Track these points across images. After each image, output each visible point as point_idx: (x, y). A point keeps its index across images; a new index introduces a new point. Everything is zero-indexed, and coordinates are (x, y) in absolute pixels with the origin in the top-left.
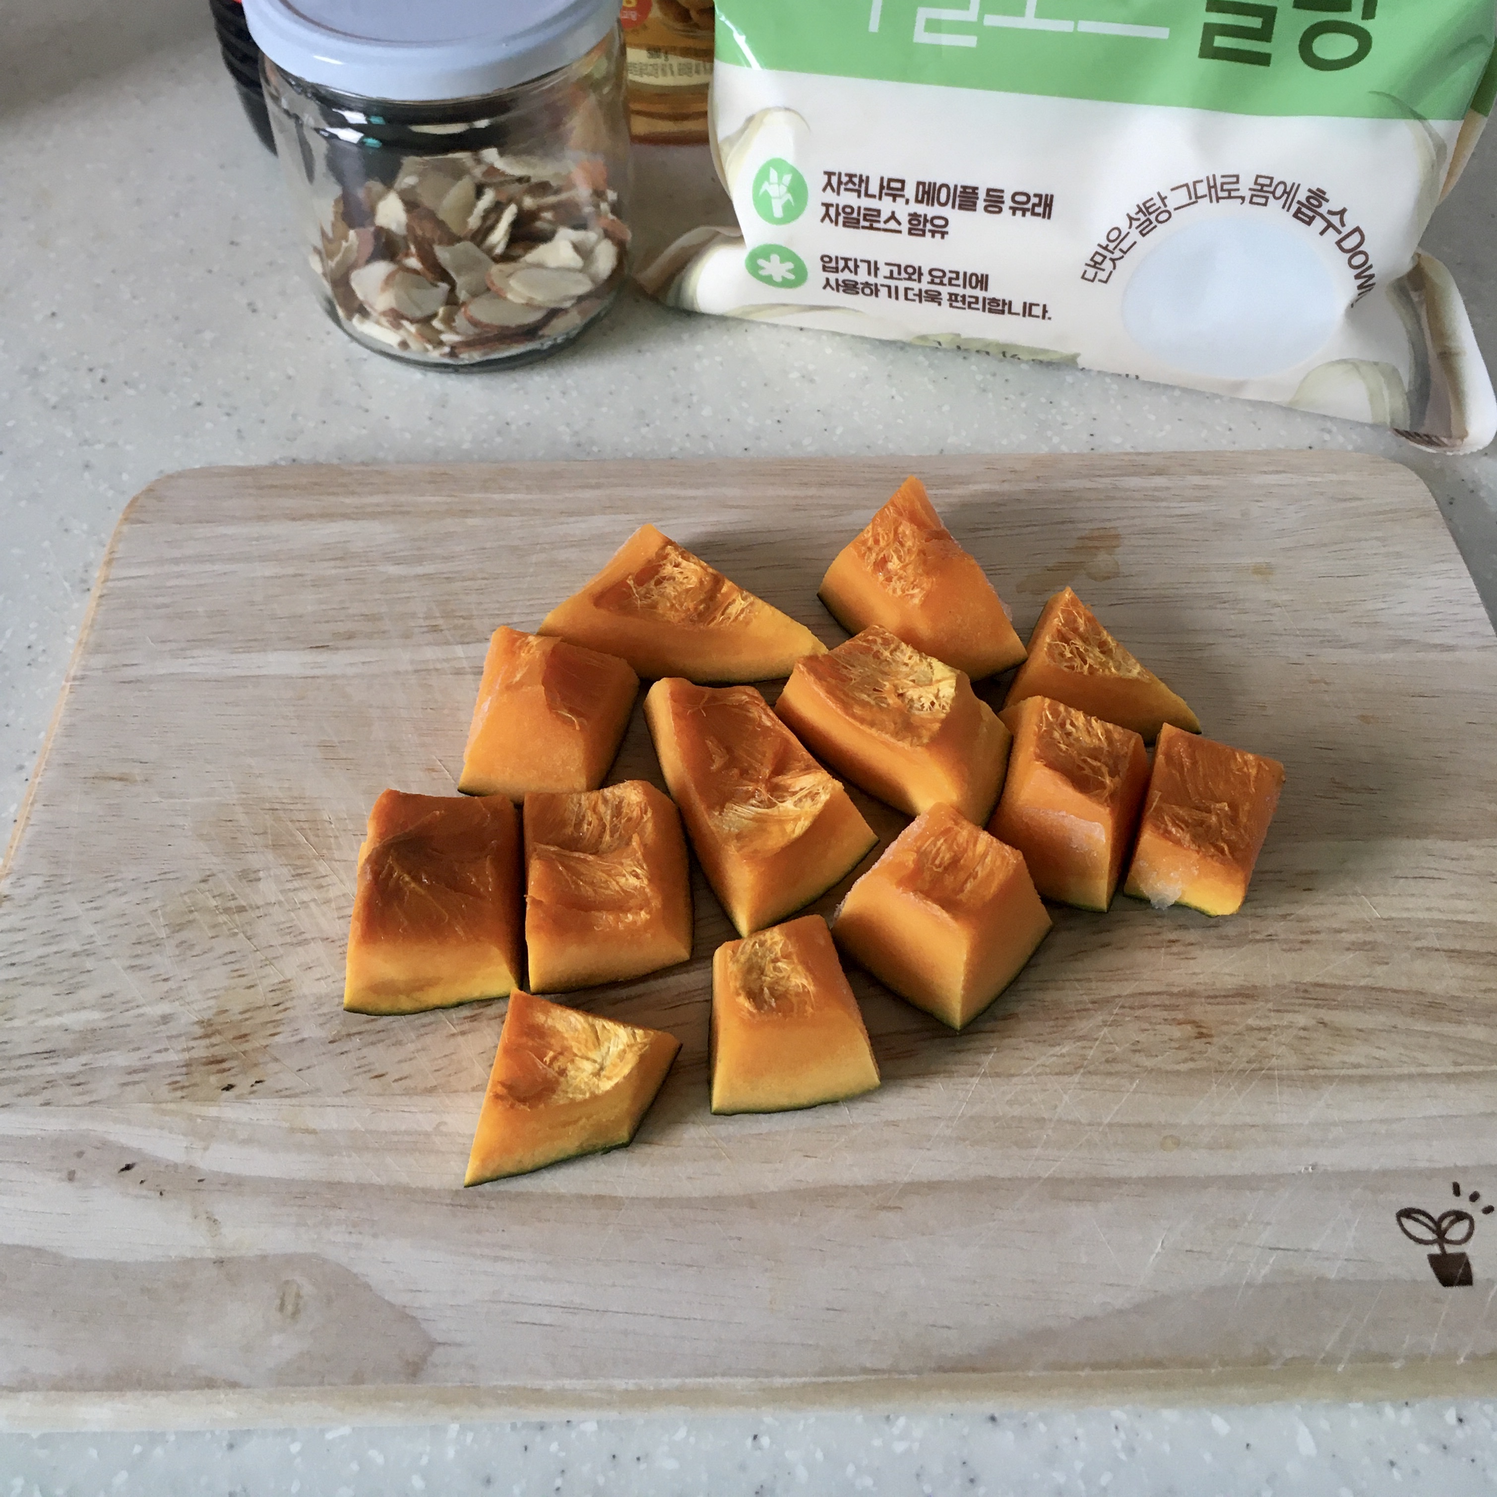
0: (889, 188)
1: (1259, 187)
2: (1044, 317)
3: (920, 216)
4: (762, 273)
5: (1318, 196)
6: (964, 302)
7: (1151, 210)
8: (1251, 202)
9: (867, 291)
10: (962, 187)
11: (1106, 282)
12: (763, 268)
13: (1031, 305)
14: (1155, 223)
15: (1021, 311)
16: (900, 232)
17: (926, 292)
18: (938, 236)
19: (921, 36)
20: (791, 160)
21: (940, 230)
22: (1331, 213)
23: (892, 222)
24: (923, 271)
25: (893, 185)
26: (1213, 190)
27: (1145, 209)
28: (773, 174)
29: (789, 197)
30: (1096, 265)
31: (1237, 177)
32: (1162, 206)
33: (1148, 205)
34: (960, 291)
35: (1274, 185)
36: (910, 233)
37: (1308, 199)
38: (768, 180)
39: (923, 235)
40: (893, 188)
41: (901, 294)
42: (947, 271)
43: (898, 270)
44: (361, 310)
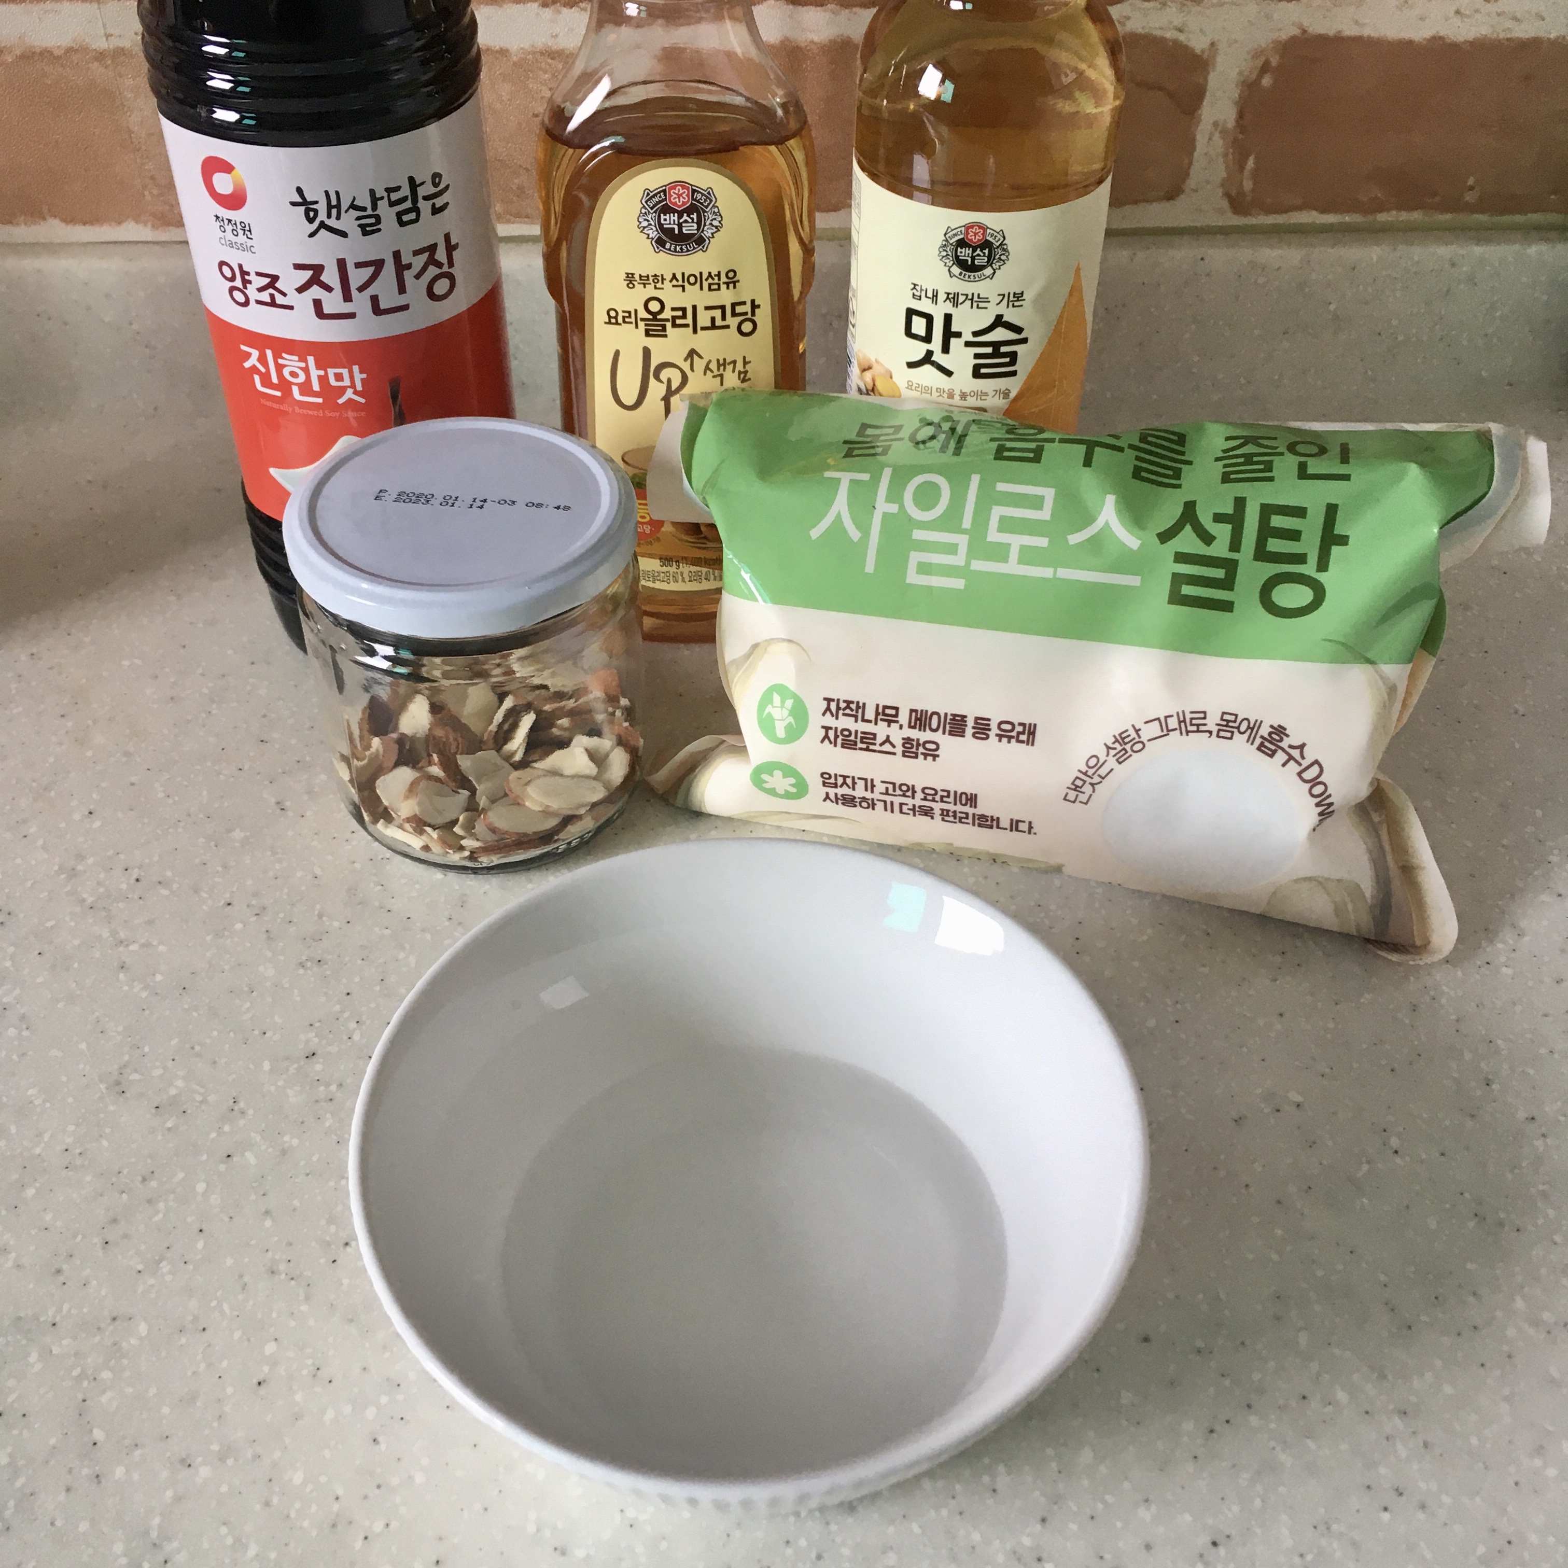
0: (884, 714)
1: (1225, 723)
2: (1030, 833)
3: (913, 740)
4: (766, 786)
5: (1280, 731)
6: (955, 816)
7: (1127, 740)
8: (1218, 736)
9: (864, 804)
10: (952, 715)
11: (1086, 803)
12: (766, 782)
13: (1018, 822)
14: (1130, 752)
15: (1008, 826)
16: (894, 754)
17: (920, 807)
18: (930, 758)
19: (913, 578)
20: (792, 687)
21: (932, 753)
22: (1291, 747)
23: (887, 745)
24: (916, 789)
25: (888, 711)
26: (1183, 724)
27: (1121, 739)
28: (777, 699)
29: (791, 719)
30: (1076, 788)
31: (1205, 713)
32: (1136, 736)
33: (1124, 736)
34: (951, 807)
35: (1239, 721)
37: (1270, 734)
38: (772, 704)
39: (916, 757)
40: (888, 715)
41: (896, 808)
42: (939, 790)
43: (893, 787)
44: (386, 815)
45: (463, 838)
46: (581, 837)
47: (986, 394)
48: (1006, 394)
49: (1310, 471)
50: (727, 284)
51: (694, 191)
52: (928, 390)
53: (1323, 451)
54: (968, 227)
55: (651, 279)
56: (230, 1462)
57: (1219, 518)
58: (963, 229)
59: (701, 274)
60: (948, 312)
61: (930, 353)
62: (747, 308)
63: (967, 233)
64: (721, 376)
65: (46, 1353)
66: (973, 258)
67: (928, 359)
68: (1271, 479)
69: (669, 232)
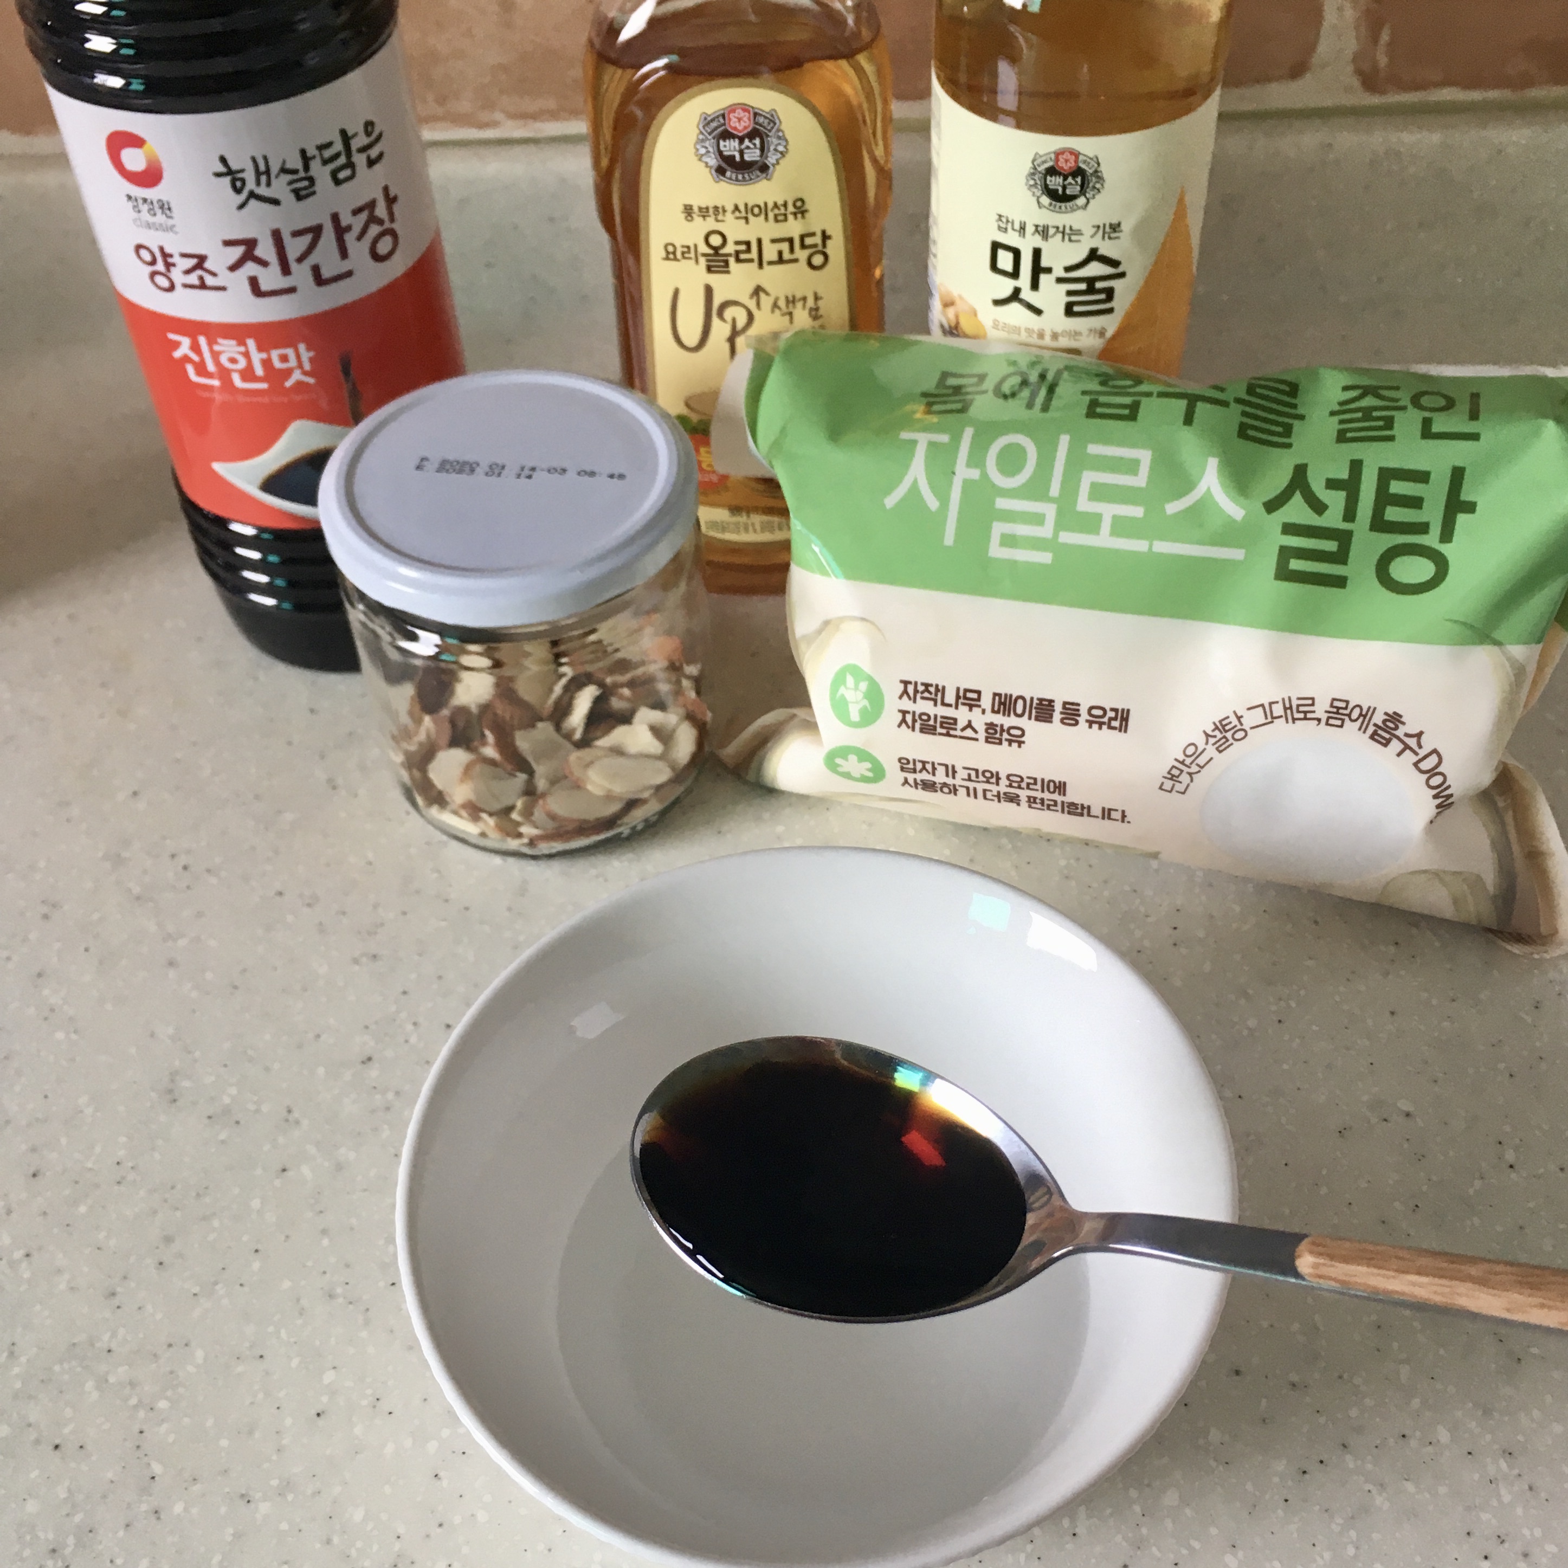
0: (965, 698)
1: (1335, 710)
2: (1123, 821)
3: (996, 725)
4: (840, 769)
5: (1395, 719)
6: (1042, 803)
7: (1227, 728)
8: (1327, 724)
9: (946, 790)
10: (1038, 699)
13: (1110, 810)
14: (1231, 741)
15: (1100, 815)
16: (976, 740)
17: (1005, 794)
18: (1015, 745)
19: (996, 551)
20: (867, 668)
21: (1017, 739)
22: (1407, 735)
23: (969, 730)
24: (1000, 776)
25: (969, 695)
26: (1289, 712)
27: (1221, 726)
28: (850, 680)
29: (866, 703)
30: (1172, 778)
31: (1313, 699)
32: (1238, 724)
33: (1224, 723)
34: (1039, 795)
35: (1350, 706)
36: (987, 741)
37: (1384, 721)
39: (1000, 743)
40: (969, 698)
41: (980, 794)
42: (1024, 777)
43: (976, 774)
44: (439, 799)
45: (521, 824)
46: (646, 821)
47: (1080, 334)
48: (1102, 333)
49: (1436, 428)
50: (795, 214)
51: (756, 114)
52: (1017, 330)
53: (1450, 404)
54: (1058, 154)
55: (711, 211)
56: (290, 1497)
57: (1332, 484)
58: (1053, 156)
59: (766, 204)
60: (1037, 246)
61: (1017, 291)
62: (817, 240)
63: (1057, 160)
64: (790, 314)
65: (102, 1382)
66: (1064, 188)
67: (1015, 296)
68: (1391, 438)
69: (729, 160)
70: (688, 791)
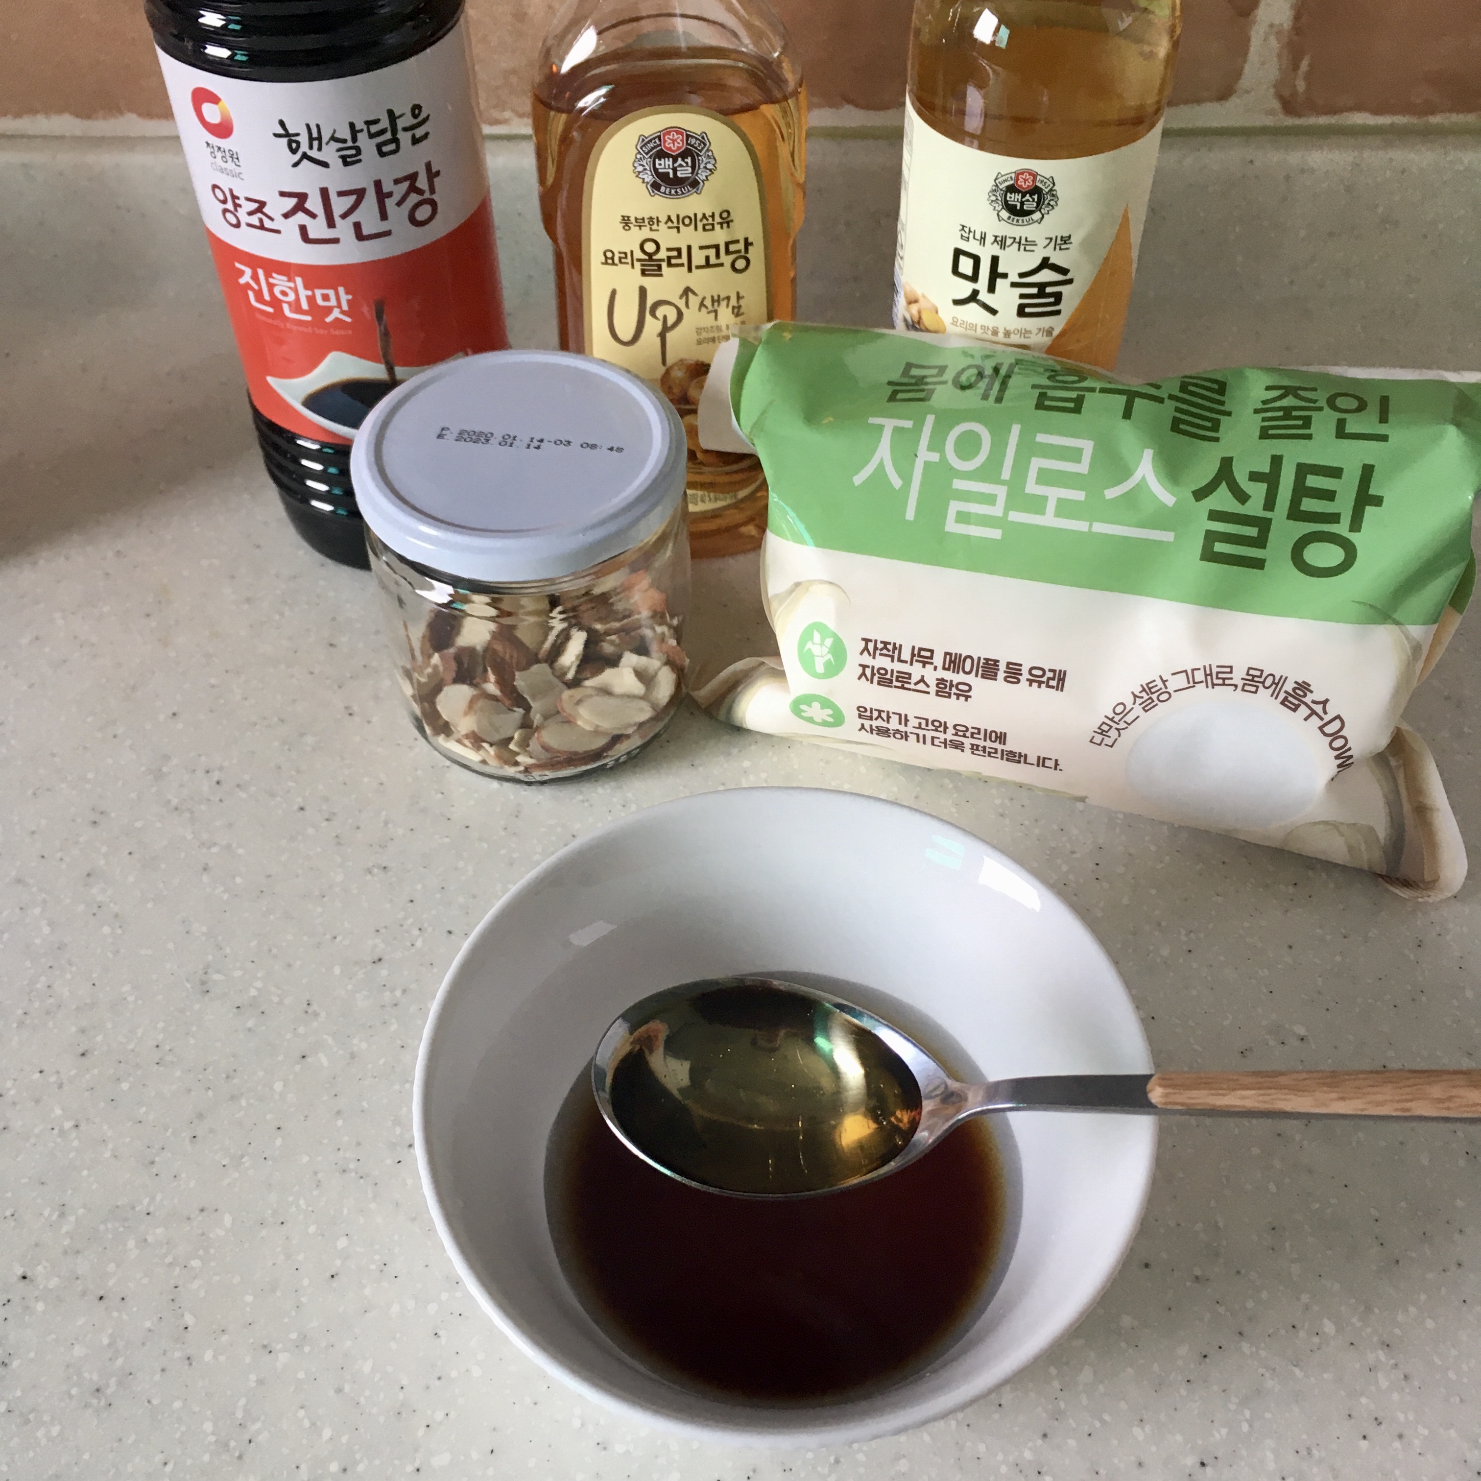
0: (919, 656)
1: (1250, 678)
2: (1056, 769)
3: (947, 681)
5: (1304, 687)
6: (984, 751)
7: (1153, 690)
8: (1243, 690)
9: (898, 736)
10: (985, 659)
11: (1111, 746)
12: (804, 711)
13: (1044, 759)
15: (1035, 762)
16: (928, 693)
17: (951, 741)
18: (962, 699)
19: (952, 526)
20: (832, 626)
21: (965, 694)
22: (1314, 702)
23: (922, 684)
24: (948, 725)
25: (923, 653)
26: (1209, 678)
27: (1148, 688)
28: (817, 637)
29: (830, 656)
30: (1102, 732)
31: (1231, 667)
32: (1163, 687)
33: (1150, 685)
34: (981, 743)
35: (1264, 675)
36: (937, 695)
37: (1294, 689)
38: (812, 640)
39: (949, 697)
40: (923, 656)
41: (929, 740)
42: (969, 727)
43: (926, 723)
44: (445, 729)
45: (518, 754)
46: (628, 753)
47: (1030, 332)
48: (1049, 332)
49: (1350, 428)
52: (973, 327)
53: (1362, 407)
56: (307, 1349)
57: (1255, 477)
60: (995, 254)
61: (975, 293)
65: (143, 1242)
66: (1022, 203)
67: (974, 297)
68: (1309, 437)
70: (666, 728)
